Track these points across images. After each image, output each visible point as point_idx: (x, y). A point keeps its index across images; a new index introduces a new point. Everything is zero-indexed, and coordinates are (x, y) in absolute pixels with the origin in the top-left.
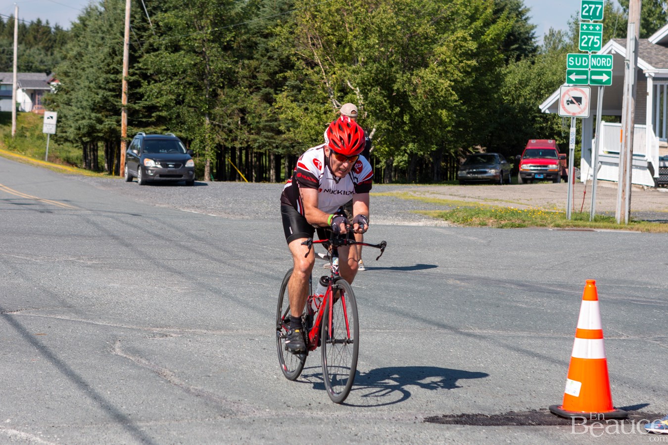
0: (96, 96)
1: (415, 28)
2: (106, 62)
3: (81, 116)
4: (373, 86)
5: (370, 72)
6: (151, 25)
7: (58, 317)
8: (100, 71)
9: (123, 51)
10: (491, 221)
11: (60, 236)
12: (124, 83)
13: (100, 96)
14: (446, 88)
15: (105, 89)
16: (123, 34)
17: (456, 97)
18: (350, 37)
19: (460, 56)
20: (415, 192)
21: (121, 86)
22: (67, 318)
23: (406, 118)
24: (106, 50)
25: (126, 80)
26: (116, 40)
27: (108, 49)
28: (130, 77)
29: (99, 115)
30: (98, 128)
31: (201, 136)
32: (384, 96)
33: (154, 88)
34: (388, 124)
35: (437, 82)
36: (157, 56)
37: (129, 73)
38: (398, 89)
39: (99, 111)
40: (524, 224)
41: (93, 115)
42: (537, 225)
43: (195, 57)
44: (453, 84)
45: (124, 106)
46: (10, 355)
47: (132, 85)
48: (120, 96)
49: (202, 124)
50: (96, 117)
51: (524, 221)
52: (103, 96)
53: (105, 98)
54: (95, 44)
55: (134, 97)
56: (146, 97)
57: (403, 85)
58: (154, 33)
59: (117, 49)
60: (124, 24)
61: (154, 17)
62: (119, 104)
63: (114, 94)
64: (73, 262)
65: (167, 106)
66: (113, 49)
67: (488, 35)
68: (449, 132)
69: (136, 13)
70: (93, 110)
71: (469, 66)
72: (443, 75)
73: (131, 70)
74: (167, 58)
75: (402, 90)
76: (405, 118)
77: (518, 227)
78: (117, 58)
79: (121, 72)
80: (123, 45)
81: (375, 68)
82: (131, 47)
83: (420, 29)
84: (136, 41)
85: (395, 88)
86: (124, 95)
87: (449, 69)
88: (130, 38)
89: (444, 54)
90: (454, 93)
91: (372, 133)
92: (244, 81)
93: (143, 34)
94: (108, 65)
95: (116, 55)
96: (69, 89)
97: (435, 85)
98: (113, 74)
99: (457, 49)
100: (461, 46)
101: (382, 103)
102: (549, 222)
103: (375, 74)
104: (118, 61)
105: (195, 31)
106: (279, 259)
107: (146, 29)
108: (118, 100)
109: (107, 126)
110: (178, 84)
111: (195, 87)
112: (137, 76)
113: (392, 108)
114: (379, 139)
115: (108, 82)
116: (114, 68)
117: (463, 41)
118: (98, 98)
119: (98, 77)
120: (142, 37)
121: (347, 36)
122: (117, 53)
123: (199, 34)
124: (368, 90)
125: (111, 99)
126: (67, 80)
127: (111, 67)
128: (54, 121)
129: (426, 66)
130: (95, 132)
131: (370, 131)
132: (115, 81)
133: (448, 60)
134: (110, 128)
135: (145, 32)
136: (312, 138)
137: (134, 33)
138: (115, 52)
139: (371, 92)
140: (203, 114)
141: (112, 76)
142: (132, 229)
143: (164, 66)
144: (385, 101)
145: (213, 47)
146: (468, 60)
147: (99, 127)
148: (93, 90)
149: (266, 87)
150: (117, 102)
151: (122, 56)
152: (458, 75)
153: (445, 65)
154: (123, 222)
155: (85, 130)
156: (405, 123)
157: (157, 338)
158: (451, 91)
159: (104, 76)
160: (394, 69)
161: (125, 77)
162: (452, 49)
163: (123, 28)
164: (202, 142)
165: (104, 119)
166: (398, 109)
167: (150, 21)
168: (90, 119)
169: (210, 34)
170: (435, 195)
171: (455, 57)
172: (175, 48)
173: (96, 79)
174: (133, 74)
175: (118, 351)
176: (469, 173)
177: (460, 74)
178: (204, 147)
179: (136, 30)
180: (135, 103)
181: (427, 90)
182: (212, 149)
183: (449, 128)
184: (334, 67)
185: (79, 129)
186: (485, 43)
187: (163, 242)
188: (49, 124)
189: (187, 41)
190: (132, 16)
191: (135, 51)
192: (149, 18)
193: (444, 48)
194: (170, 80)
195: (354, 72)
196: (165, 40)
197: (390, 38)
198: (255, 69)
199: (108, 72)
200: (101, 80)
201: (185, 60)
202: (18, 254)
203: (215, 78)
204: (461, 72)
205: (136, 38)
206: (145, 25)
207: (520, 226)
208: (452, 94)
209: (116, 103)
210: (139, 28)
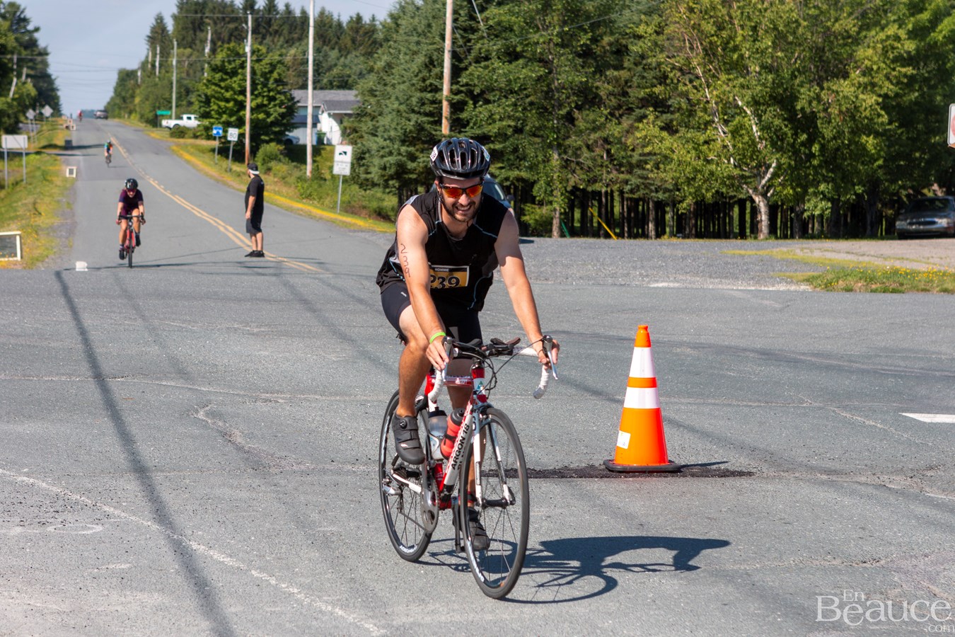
0: (408, 122)
1: (829, 24)
2: (421, 75)
3: (387, 150)
4: (769, 105)
5: (764, 85)
6: (482, 24)
7: (164, 383)
8: (413, 88)
9: (443, 61)
10: (860, 285)
11: (239, 300)
12: (445, 104)
13: (412, 123)
14: (871, 106)
15: (419, 113)
16: (443, 38)
17: (885, 119)
18: (739, 39)
19: (893, 61)
20: (802, 249)
21: (441, 108)
22: (173, 384)
23: (816, 148)
24: (420, 59)
25: (448, 101)
26: (435, 46)
27: (423, 59)
28: (453, 96)
29: (411, 149)
30: (409, 167)
31: (547, 177)
32: (785, 119)
33: (482, 111)
34: (790, 158)
35: (857, 97)
36: (486, 67)
37: (451, 91)
38: (803, 109)
39: (412, 144)
40: (900, 288)
41: (403, 149)
42: (918, 290)
43: (537, 68)
44: (880, 100)
45: (445, 137)
46: (75, 417)
47: (457, 107)
48: (439, 122)
49: (549, 161)
50: (407, 151)
51: (902, 285)
52: (417, 122)
53: (420, 125)
54: (408, 52)
55: (458, 124)
56: (471, 125)
57: (810, 103)
58: (485, 35)
59: (435, 57)
60: (445, 23)
61: (486, 14)
62: (438, 133)
63: (432, 119)
64: (236, 330)
65: (502, 136)
66: (430, 58)
67: (941, 31)
68: (880, 167)
69: (461, 7)
70: (403, 142)
71: (905, 76)
72: (869, 88)
73: (455, 87)
74: (501, 71)
75: (808, 110)
76: (813, 149)
77: (892, 292)
78: (437, 70)
79: (441, 90)
80: (443, 52)
81: (771, 80)
82: (455, 55)
83: (837, 25)
84: (461, 46)
85: (798, 107)
86: (444, 121)
87: (876, 80)
88: (454, 42)
89: (869, 60)
90: (883, 113)
91: (771, 170)
92: (610, 100)
93: (471, 36)
94: (424, 80)
95: (434, 66)
96: (376, 114)
97: (853, 102)
98: (430, 92)
99: (887, 52)
100: (893, 48)
101: (781, 128)
102: (935, 285)
103: (771, 88)
104: (437, 75)
105: (536, 32)
106: (494, 326)
107: (474, 30)
108: (438, 128)
109: (421, 165)
110: (515, 105)
111: (538, 108)
112: (463, 95)
113: (796, 134)
114: (782, 178)
115: (423, 104)
116: (431, 85)
117: (895, 40)
118: (410, 126)
119: (411, 97)
120: (469, 41)
121: (736, 36)
122: (436, 63)
123: (542, 36)
124: (762, 111)
125: (428, 126)
126: (373, 100)
127: (428, 82)
128: (348, 158)
129: (846, 76)
130: (406, 173)
131: (769, 167)
132: (433, 102)
133: (875, 67)
134: (426, 166)
135: (473, 34)
136: (688, 178)
137: (458, 36)
138: (433, 63)
139: (765, 113)
140: (550, 146)
141: (429, 96)
142: (335, 293)
143: (496, 81)
144: (786, 126)
145: (562, 55)
146: (903, 66)
147: (411, 165)
148: (404, 114)
149: (641, 108)
150: (436, 131)
151: (443, 67)
152: (888, 88)
153: (871, 75)
154: (329, 285)
155: (392, 171)
156: (812, 156)
157: (259, 403)
158: (879, 110)
159: (418, 94)
160: (797, 81)
161: (447, 96)
162: (880, 51)
163: (444, 30)
164: (548, 184)
165: (418, 154)
166: (804, 137)
167: (480, 19)
168: (400, 154)
169: (557, 36)
170: (826, 253)
171: (884, 62)
172: (512, 55)
173: (408, 99)
174: (458, 92)
175: (201, 415)
176: (911, 224)
177: (891, 87)
178: (552, 191)
179: (461, 32)
180: (460, 132)
181: (844, 109)
182: (562, 194)
183: (880, 162)
184: (719, 79)
185: (384, 168)
186: (936, 43)
187: (362, 307)
188: (342, 162)
189: (527, 45)
190: (455, 12)
191: (460, 60)
192: (478, 15)
193: (870, 52)
194: (504, 100)
195: (742, 86)
196: (496, 46)
197: (791, 38)
198: (626, 82)
199: (423, 90)
200: (414, 100)
201: (525, 72)
202: (174, 320)
203: (564, 96)
204: (892, 84)
205: (461, 42)
206: (473, 23)
207: (894, 291)
208: (879, 115)
209: (434, 133)
210: (466, 29)
